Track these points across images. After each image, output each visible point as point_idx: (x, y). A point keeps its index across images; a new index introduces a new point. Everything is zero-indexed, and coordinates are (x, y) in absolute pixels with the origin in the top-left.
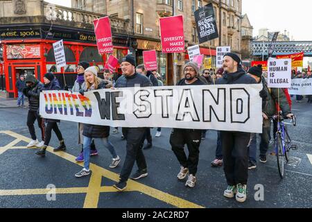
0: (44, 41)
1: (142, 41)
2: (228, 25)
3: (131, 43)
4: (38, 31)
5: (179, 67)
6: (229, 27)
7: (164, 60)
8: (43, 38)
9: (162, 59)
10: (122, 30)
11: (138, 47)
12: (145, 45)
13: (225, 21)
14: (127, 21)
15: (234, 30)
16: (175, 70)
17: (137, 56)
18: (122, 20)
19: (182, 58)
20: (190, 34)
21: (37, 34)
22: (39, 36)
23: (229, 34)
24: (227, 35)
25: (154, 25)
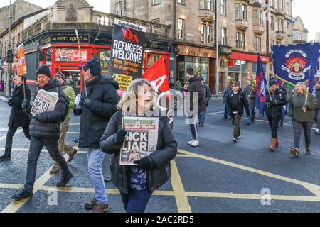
0: (92, 45)
1: (183, 47)
2: (276, 29)
3: (172, 48)
4: (87, 37)
5: (222, 74)
6: (278, 32)
7: (206, 66)
8: (91, 43)
9: (204, 65)
10: (163, 36)
11: (180, 53)
12: (187, 51)
13: (272, 25)
14: (169, 26)
15: (284, 35)
16: (218, 77)
17: (178, 61)
18: (164, 26)
19: (225, 64)
20: (234, 40)
21: (85, 39)
22: (86, 42)
23: (278, 39)
24: (275, 40)
25: (196, 30)
